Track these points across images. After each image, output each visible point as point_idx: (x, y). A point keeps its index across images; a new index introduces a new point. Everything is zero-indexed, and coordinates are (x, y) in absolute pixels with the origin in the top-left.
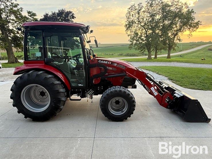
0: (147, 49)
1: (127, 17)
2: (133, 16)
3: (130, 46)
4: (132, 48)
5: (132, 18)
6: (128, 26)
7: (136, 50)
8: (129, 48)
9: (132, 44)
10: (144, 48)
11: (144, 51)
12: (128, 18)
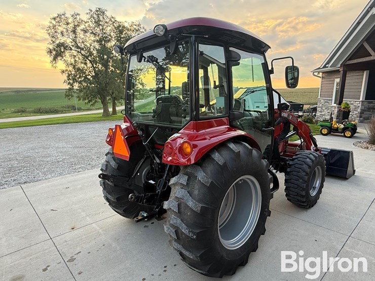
0: (101, 99)
1: (49, 34)
2: (63, 35)
3: (69, 93)
4: (72, 96)
5: (61, 39)
6: (54, 53)
7: (80, 100)
8: (67, 96)
9: (70, 89)
10: (95, 97)
11: (96, 101)
12: (53, 37)
